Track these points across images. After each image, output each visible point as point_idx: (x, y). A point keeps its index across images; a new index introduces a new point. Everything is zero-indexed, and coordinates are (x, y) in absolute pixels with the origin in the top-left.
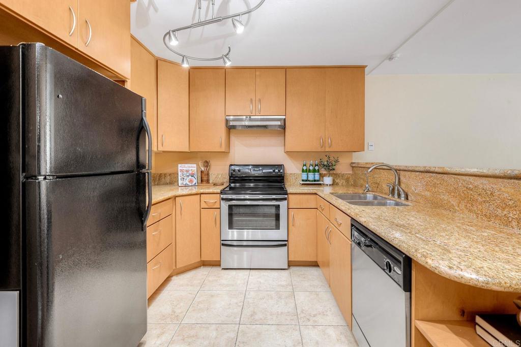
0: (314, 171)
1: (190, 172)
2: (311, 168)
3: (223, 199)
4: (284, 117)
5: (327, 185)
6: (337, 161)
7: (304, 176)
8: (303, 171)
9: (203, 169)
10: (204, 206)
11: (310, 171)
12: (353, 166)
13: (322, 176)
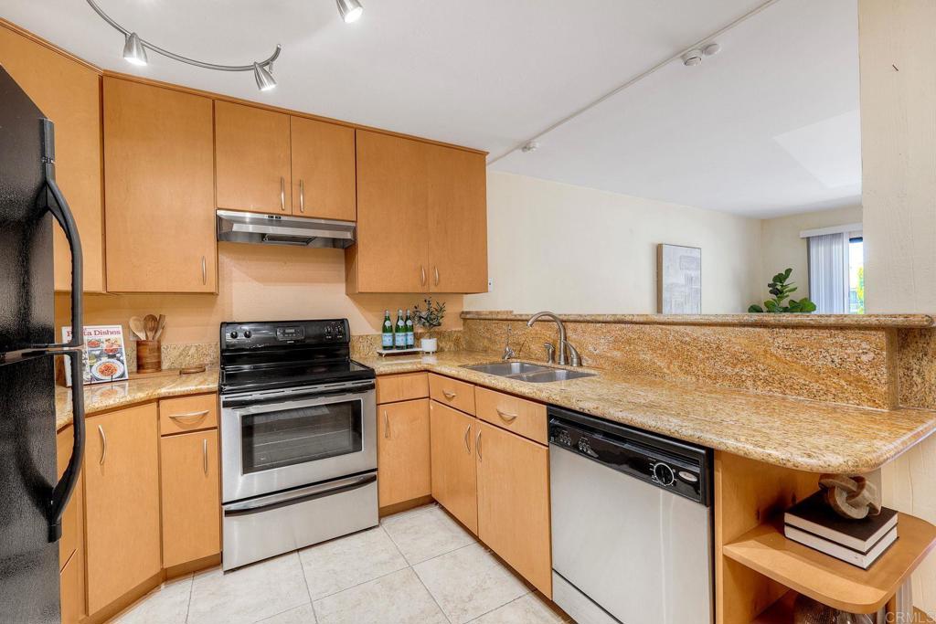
0: (406, 329)
1: (104, 346)
2: (401, 323)
3: (226, 405)
4: (353, 224)
5: (429, 353)
6: (441, 310)
7: (387, 340)
8: (385, 330)
9: (142, 336)
10: (168, 427)
11: (398, 329)
12: (465, 317)
13: (417, 337)
